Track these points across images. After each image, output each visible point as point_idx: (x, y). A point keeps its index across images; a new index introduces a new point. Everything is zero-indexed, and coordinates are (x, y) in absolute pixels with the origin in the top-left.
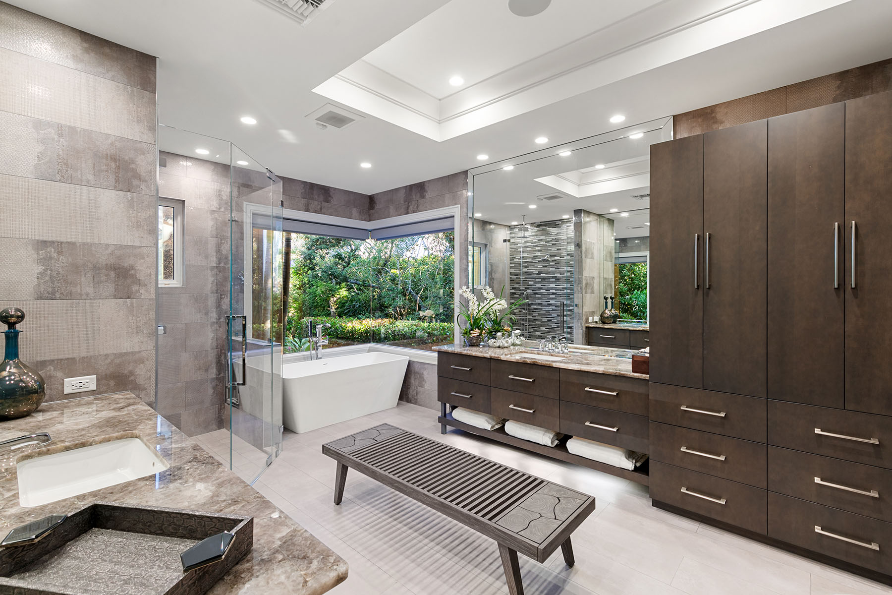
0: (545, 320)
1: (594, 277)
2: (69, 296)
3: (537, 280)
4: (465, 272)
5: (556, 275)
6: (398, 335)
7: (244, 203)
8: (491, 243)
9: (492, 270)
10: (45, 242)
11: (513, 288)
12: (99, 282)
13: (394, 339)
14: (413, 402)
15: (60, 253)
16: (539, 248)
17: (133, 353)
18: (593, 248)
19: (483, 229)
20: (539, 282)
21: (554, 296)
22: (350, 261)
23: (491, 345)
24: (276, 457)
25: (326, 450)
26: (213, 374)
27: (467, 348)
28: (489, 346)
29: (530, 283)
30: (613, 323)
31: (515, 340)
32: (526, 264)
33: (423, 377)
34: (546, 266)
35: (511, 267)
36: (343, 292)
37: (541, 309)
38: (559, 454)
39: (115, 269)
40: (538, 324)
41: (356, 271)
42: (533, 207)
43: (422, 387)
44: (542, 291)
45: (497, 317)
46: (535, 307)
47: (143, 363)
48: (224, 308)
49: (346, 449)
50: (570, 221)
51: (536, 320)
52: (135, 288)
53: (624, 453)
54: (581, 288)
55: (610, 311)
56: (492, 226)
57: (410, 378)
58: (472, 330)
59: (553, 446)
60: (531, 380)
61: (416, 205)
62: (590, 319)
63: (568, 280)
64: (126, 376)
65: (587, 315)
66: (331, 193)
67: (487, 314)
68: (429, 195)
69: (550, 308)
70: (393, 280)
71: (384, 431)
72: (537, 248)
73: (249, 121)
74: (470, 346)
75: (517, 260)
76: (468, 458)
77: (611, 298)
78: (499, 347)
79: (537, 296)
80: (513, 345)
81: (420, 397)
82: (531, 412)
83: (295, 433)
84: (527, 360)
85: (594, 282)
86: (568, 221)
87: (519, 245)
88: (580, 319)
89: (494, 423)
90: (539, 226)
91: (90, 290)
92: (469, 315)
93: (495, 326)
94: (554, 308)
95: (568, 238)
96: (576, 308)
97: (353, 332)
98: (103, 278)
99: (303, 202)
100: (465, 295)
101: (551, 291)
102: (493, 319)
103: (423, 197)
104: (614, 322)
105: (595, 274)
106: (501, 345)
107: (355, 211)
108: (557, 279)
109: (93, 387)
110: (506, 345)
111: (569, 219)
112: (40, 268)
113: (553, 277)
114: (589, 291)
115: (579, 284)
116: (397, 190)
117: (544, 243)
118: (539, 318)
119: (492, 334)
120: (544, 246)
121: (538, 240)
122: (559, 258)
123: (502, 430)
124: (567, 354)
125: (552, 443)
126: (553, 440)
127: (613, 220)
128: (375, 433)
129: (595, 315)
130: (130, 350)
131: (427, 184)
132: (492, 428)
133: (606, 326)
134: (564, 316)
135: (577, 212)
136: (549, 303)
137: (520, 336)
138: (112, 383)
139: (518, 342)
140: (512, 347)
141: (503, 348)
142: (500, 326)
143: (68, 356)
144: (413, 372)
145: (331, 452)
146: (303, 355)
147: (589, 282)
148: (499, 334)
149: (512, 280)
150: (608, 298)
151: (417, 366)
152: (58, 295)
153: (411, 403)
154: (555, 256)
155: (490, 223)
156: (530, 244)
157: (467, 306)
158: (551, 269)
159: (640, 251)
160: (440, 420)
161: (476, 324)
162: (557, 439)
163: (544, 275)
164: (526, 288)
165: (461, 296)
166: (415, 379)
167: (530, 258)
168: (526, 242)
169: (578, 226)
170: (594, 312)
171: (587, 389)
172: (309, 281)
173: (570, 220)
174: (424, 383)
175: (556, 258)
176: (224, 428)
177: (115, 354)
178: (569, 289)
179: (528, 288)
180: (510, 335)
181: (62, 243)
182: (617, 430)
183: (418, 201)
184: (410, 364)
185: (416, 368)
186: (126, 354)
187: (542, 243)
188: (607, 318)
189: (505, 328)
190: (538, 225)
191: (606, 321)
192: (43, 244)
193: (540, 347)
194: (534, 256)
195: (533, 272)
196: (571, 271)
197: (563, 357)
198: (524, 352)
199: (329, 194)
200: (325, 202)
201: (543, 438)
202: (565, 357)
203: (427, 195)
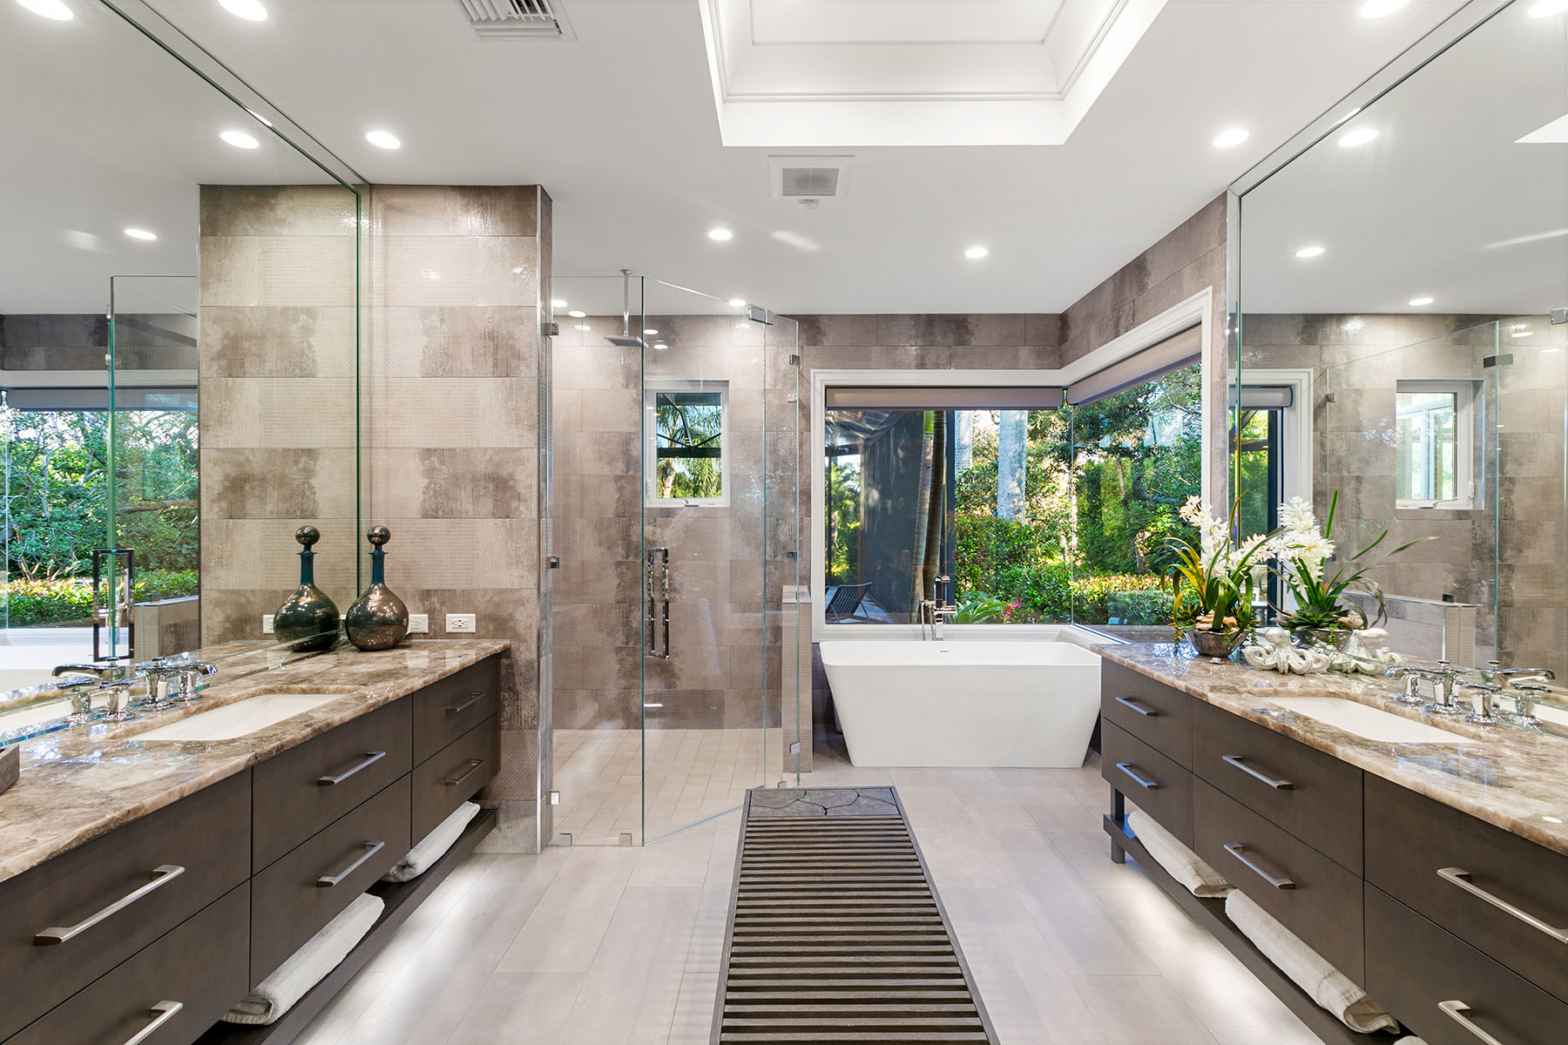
2: (450, 514)
7: (812, 370)
10: (429, 449)
12: (479, 497)
15: (442, 462)
17: (513, 591)
39: (493, 480)
47: (523, 605)
48: (781, 540)
52: (514, 504)
59: (1364, 1031)
61: (1132, 312)
64: (505, 620)
66: (969, 326)
68: (1154, 280)
73: (720, 234)
82: (1276, 884)
83: (851, 764)
91: (469, 506)
93: (1310, 608)
98: (482, 492)
99: (915, 353)
103: (1142, 288)
107: (1025, 353)
109: (472, 629)
112: (427, 481)
116: (1100, 288)
123: (1219, 905)
130: (509, 587)
131: (1149, 257)
132: (1200, 889)
138: (491, 627)
142: (1327, 610)
143: (450, 587)
152: (440, 513)
160: (1109, 825)
171: (1445, 873)
177: (494, 590)
181: (443, 450)
183: (1134, 301)
186: (505, 591)
192: (428, 453)
197: (1473, 738)
198: (1346, 694)
199: (966, 327)
200: (958, 345)
201: (1323, 984)
202: (1480, 737)
203: (1149, 282)
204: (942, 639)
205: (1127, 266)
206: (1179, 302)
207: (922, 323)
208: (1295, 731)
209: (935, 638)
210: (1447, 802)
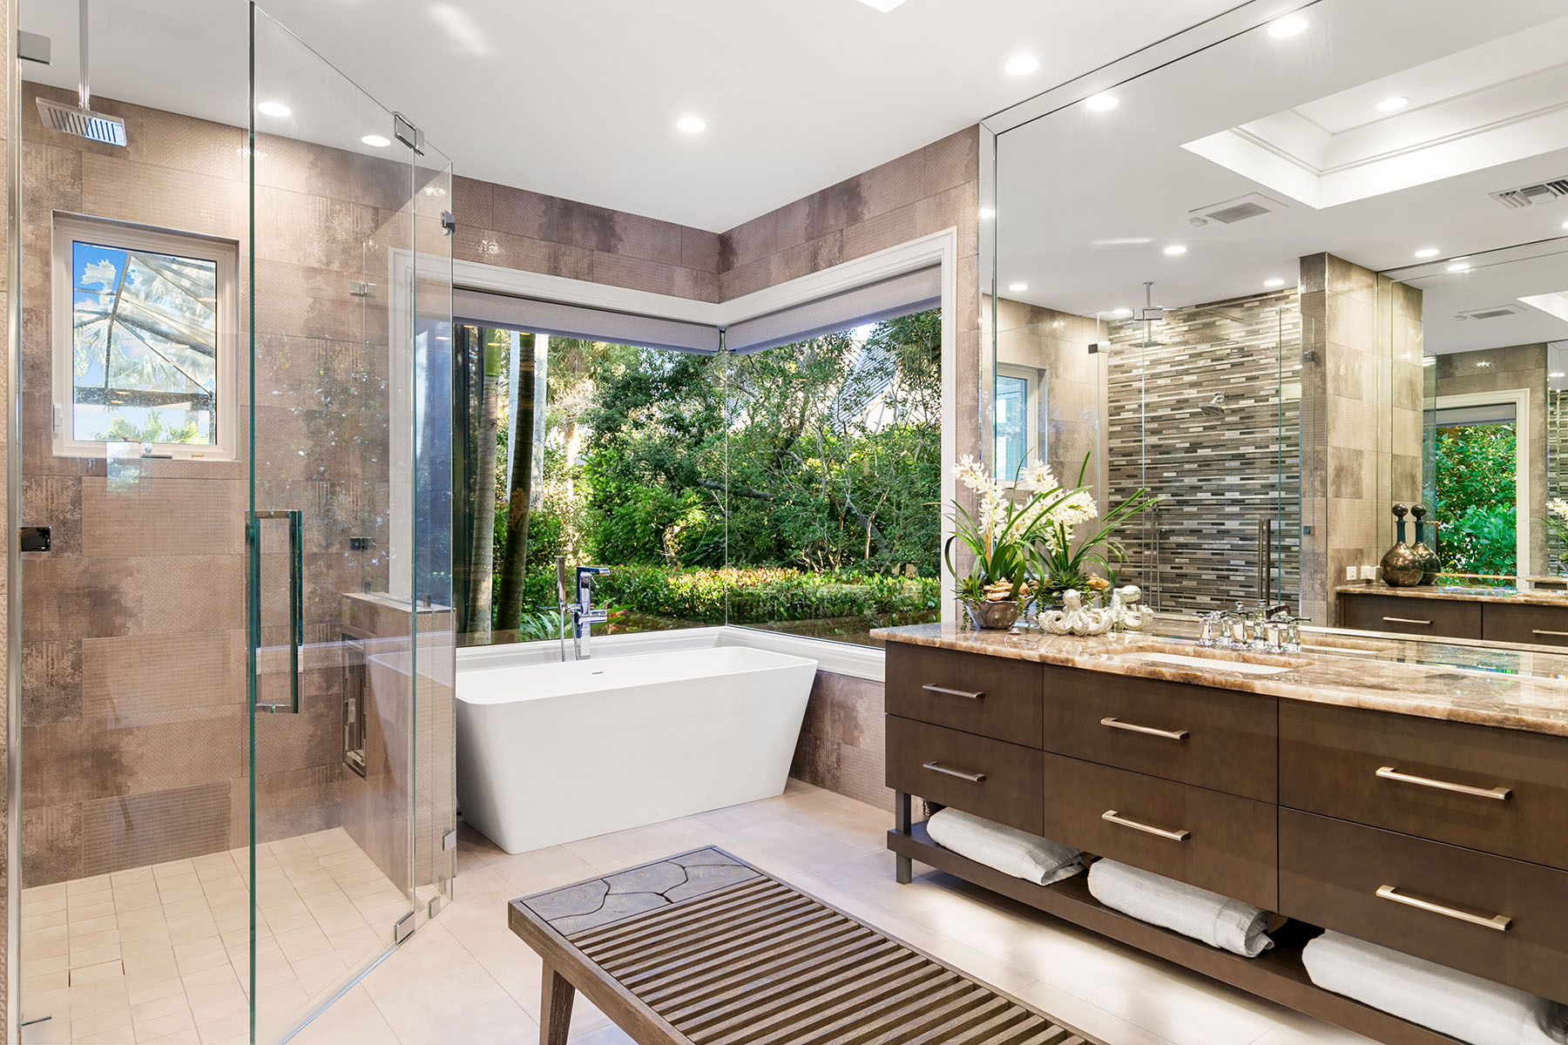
0: (1209, 575)
1: (1361, 451)
3: (1186, 466)
4: (971, 417)
5: (1243, 450)
6: (801, 605)
7: (387, 247)
8: (1054, 368)
9: (1058, 439)
11: (1118, 491)
13: (793, 618)
14: (828, 783)
16: (1194, 378)
18: (1360, 366)
19: (1033, 332)
20: (1190, 471)
21: (1236, 509)
22: (702, 433)
23: (1046, 627)
24: (430, 916)
25: (518, 920)
26: (313, 688)
27: (975, 634)
28: (1041, 631)
29: (1165, 475)
30: (1420, 584)
31: (1122, 616)
32: (1155, 425)
33: (855, 718)
34: (1213, 428)
35: (1112, 435)
36: (696, 516)
37: (1198, 547)
38: (1274, 983)
40: (1191, 589)
41: (718, 458)
42: (1175, 250)
43: (852, 745)
44: (1200, 496)
45: (1065, 547)
46: (1181, 540)
48: (339, 518)
49: (570, 921)
50: (1287, 297)
51: (1185, 576)
53: (1530, 1006)
54: (1324, 482)
55: (1414, 547)
56: (1058, 324)
57: (821, 718)
58: (989, 581)
59: (1254, 954)
60: (1176, 736)
61: (838, 244)
62: (1351, 573)
63: (1276, 463)
65: (1340, 561)
66: (616, 228)
67: (1033, 537)
68: (872, 210)
69: (1225, 543)
70: (809, 480)
71: (700, 872)
72: (1187, 379)
74: (982, 628)
75: (1130, 415)
76: (951, 990)
77: (1417, 513)
78: (1072, 633)
79: (1186, 509)
80: (1118, 627)
81: (850, 773)
82: (1177, 837)
83: (504, 851)
84: (1163, 670)
85: (1360, 465)
86: (1279, 296)
87: (1135, 372)
88: (1320, 568)
89: (1053, 863)
90: (1191, 317)
92: (980, 540)
93: (1061, 573)
94: (1237, 541)
95: (1280, 345)
96: (1305, 538)
97: (693, 598)
99: (544, 250)
100: (970, 481)
101: (1229, 495)
102: (1054, 554)
103: (854, 218)
104: (1427, 582)
105: (1365, 443)
106: (1078, 626)
107: (681, 276)
108: (1246, 461)
110: (1093, 627)
111: (1282, 291)
113: (1234, 457)
114: (1347, 490)
115: (1316, 469)
116: (788, 209)
117: (1209, 362)
118: (1191, 570)
119: (1050, 596)
120: (1206, 370)
121: (1191, 356)
122: (1251, 402)
123: (1078, 886)
124: (1298, 656)
125: (1249, 942)
126: (1251, 934)
127: (1420, 292)
128: (675, 874)
129: (1365, 559)
131: (865, 183)
132: (1047, 876)
133: (1401, 592)
134: (1270, 564)
135: (1312, 264)
136: (1222, 527)
137: (1138, 603)
139: (1129, 618)
140: (1112, 635)
141: (1086, 635)
142: (1076, 574)
144: (829, 701)
145: (529, 927)
146: (544, 649)
147: (1345, 463)
148: (1071, 594)
149: (1114, 469)
150: (1406, 510)
151: (840, 686)
153: (824, 787)
154: (1241, 396)
155: (1053, 314)
156: (1167, 368)
157: (976, 517)
158: (1229, 435)
159: (1493, 389)
160: (893, 841)
161: (1001, 563)
162: (1265, 932)
163: (1208, 452)
164: (1153, 488)
165: (959, 484)
166: (834, 721)
167: (1167, 406)
168: (1155, 363)
169: (1315, 306)
170: (1361, 551)
171: (1384, 772)
172: (620, 490)
173: (1286, 293)
174: (856, 733)
175: (1243, 403)
176: (340, 825)
178: (1282, 489)
179: (1161, 488)
180: (1106, 602)
182: (1509, 926)
183: (842, 230)
184: (820, 680)
185: (837, 690)
187: (1201, 363)
188: (1404, 568)
189: (1092, 581)
190: (1189, 315)
191: (1401, 577)
193: (1206, 635)
194: (1178, 401)
195: (1174, 445)
196: (1289, 438)
197: (1283, 666)
198: (1152, 646)
199: (612, 228)
200: (602, 250)
201: (1218, 924)
202: (1291, 664)
203: (865, 212)
204: (588, 657)
205: (832, 188)
206: (909, 240)
207: (556, 210)
208: (1200, 677)
209: (579, 657)
210: (1382, 708)
